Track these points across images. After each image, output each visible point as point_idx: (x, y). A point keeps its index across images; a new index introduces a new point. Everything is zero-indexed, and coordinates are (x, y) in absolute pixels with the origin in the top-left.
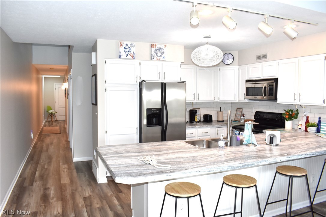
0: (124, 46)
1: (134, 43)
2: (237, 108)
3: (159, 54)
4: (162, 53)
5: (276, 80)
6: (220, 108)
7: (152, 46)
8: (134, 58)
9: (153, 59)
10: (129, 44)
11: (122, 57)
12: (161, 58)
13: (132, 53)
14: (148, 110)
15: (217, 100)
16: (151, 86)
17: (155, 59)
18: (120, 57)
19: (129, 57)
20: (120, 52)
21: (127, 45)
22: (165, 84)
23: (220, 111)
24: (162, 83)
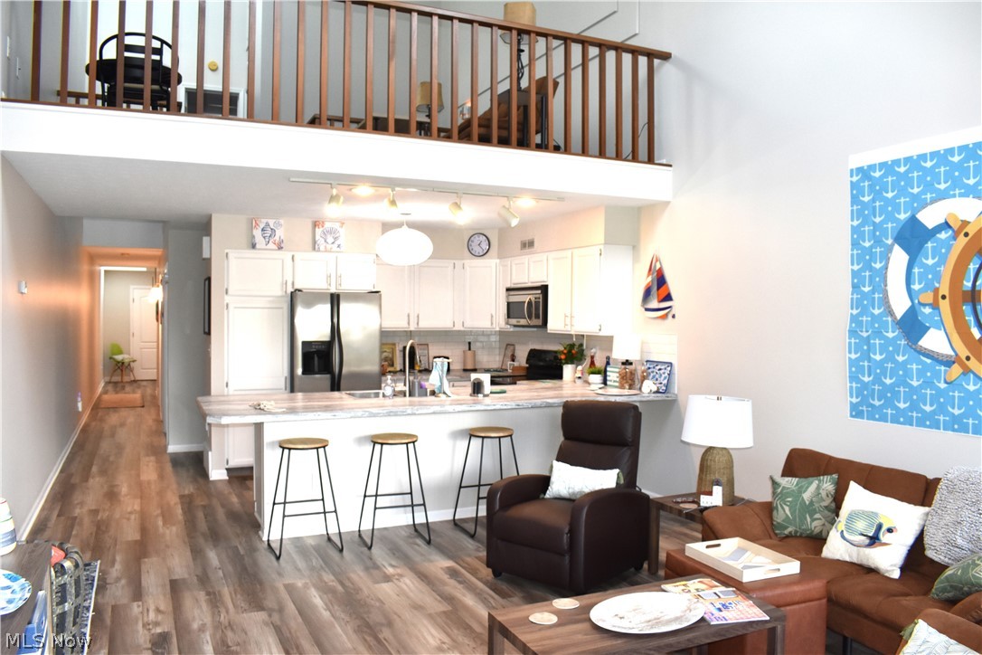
0: (262, 226)
1: (282, 221)
2: (507, 345)
3: (330, 239)
4: (336, 239)
5: (544, 289)
6: (469, 343)
7: (315, 224)
8: (280, 248)
9: (319, 250)
10: (271, 222)
11: (257, 246)
12: (335, 246)
13: (277, 238)
14: (304, 343)
15: (458, 327)
16: (313, 298)
17: (322, 248)
18: (254, 246)
19: (271, 245)
20: (254, 237)
21: (267, 224)
22: (338, 296)
23: (470, 349)
24: (332, 295)
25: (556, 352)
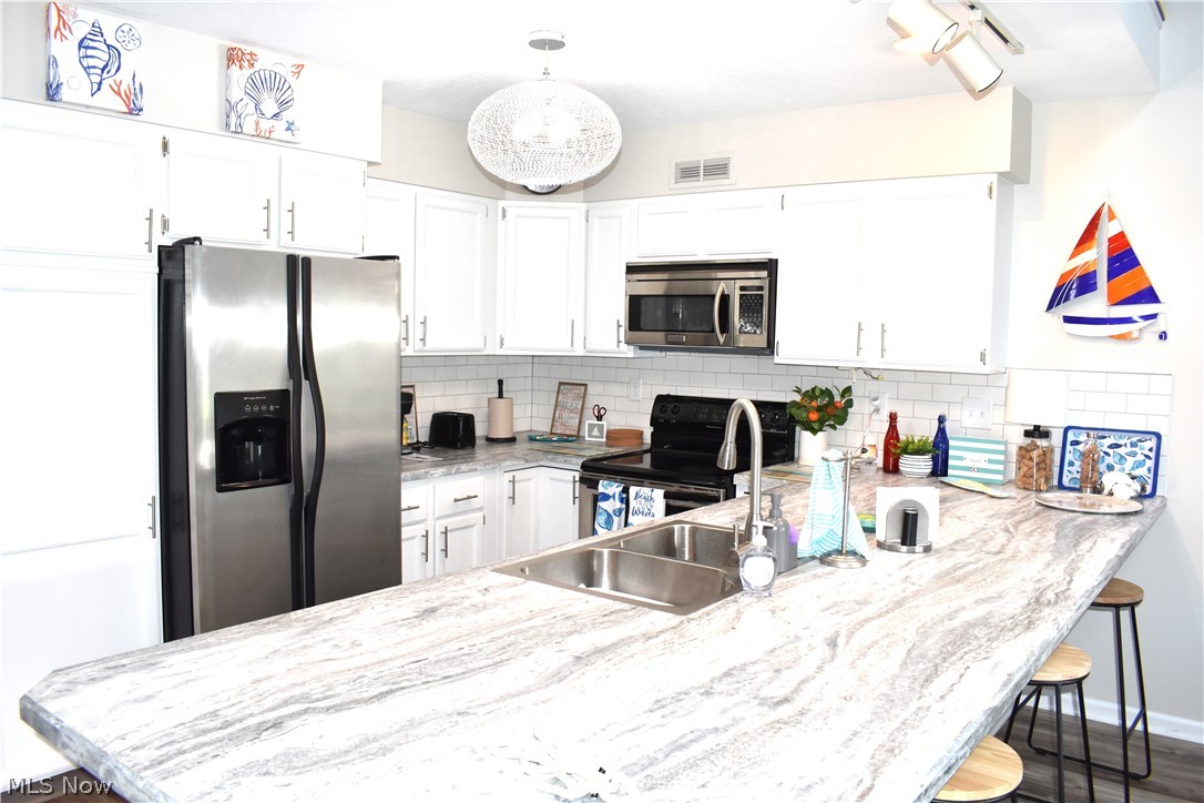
0: (81, 30)
1: (140, 27)
2: (561, 384)
3: (270, 106)
4: (284, 104)
5: (771, 266)
6: (500, 382)
7: (233, 57)
8: (134, 110)
9: (239, 131)
10: (109, 25)
11: (65, 93)
12: (280, 125)
13: (124, 76)
14: (221, 400)
15: (493, 349)
16: (236, 270)
17: (249, 127)
18: (52, 93)
19: (107, 98)
20: (52, 62)
21: (97, 31)
22: (307, 261)
23: (501, 396)
24: (292, 260)
25: (781, 406)
